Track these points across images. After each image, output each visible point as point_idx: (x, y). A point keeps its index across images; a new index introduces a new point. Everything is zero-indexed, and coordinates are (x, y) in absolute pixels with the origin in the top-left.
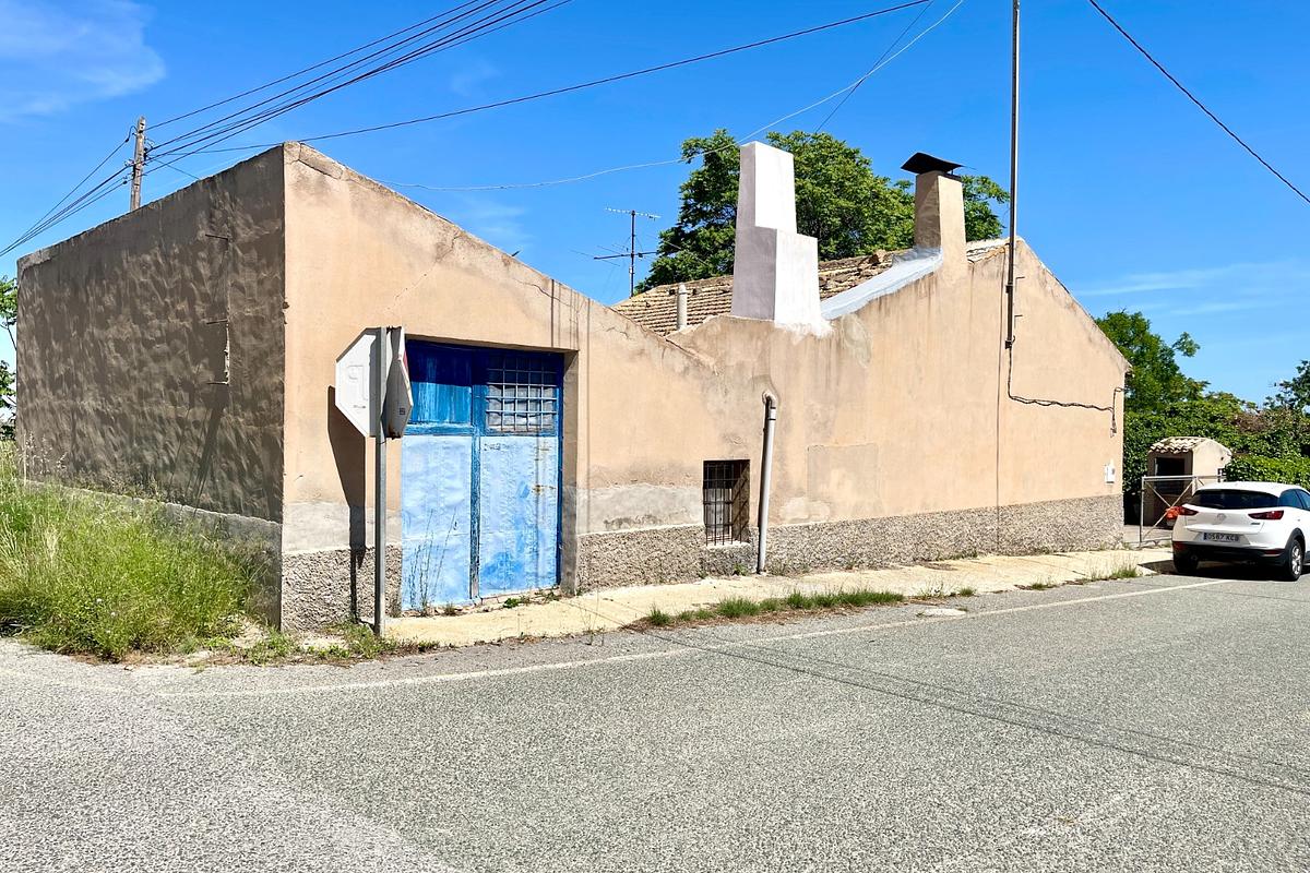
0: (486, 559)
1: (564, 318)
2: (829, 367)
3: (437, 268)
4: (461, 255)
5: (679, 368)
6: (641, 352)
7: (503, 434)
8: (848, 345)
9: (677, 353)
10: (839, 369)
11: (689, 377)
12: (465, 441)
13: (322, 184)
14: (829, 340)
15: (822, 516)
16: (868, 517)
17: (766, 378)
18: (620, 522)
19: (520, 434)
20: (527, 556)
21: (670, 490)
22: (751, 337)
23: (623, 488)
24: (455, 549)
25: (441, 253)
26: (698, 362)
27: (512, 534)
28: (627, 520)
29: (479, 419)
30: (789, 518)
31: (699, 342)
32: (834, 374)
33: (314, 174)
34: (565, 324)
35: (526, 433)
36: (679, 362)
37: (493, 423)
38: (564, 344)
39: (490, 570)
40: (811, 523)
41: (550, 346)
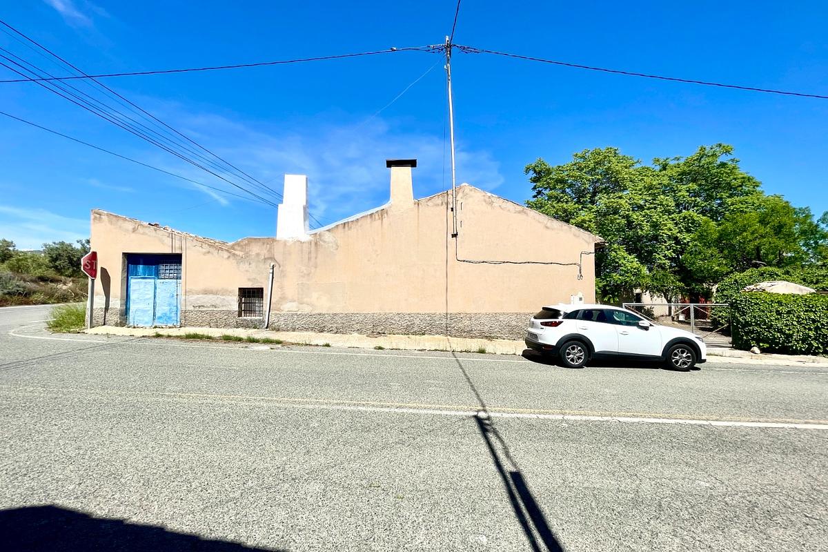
0: (158, 315)
1: (177, 244)
2: (310, 253)
3: (133, 234)
4: (140, 230)
5: (226, 256)
6: (209, 252)
7: (164, 279)
8: (323, 244)
9: (225, 252)
10: (317, 253)
11: (231, 259)
12: (153, 280)
13: (100, 218)
14: (310, 243)
15: (306, 310)
16: (338, 312)
17: (272, 258)
18: (199, 307)
19: (171, 279)
20: (173, 315)
21: (222, 297)
22: (264, 244)
23: (201, 296)
24: (149, 310)
25: (134, 230)
26: (234, 254)
27: (168, 308)
28: (203, 306)
29: (157, 275)
30: (287, 310)
31: (236, 247)
32: (313, 255)
33: (98, 216)
34: (177, 246)
35: (173, 278)
36: (226, 255)
37: (162, 276)
38: (178, 252)
39: (160, 318)
40: (299, 313)
41: (171, 252)
